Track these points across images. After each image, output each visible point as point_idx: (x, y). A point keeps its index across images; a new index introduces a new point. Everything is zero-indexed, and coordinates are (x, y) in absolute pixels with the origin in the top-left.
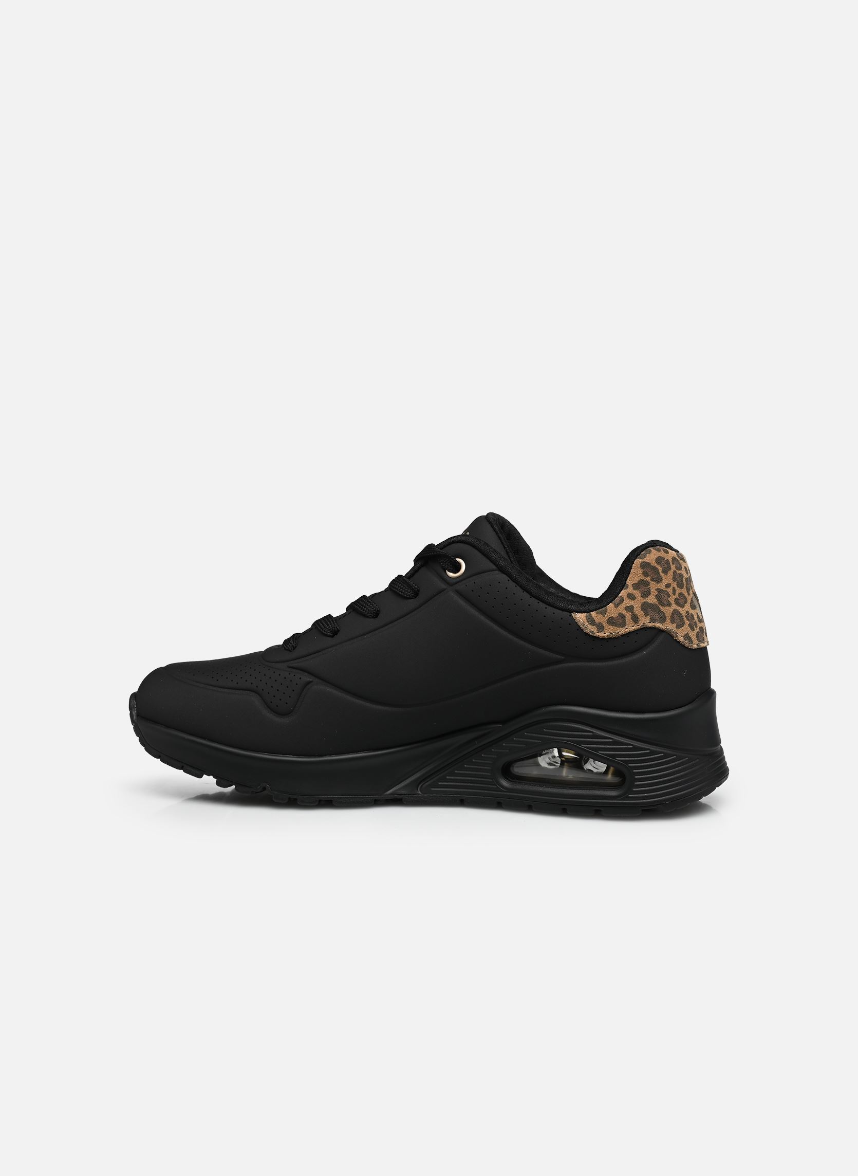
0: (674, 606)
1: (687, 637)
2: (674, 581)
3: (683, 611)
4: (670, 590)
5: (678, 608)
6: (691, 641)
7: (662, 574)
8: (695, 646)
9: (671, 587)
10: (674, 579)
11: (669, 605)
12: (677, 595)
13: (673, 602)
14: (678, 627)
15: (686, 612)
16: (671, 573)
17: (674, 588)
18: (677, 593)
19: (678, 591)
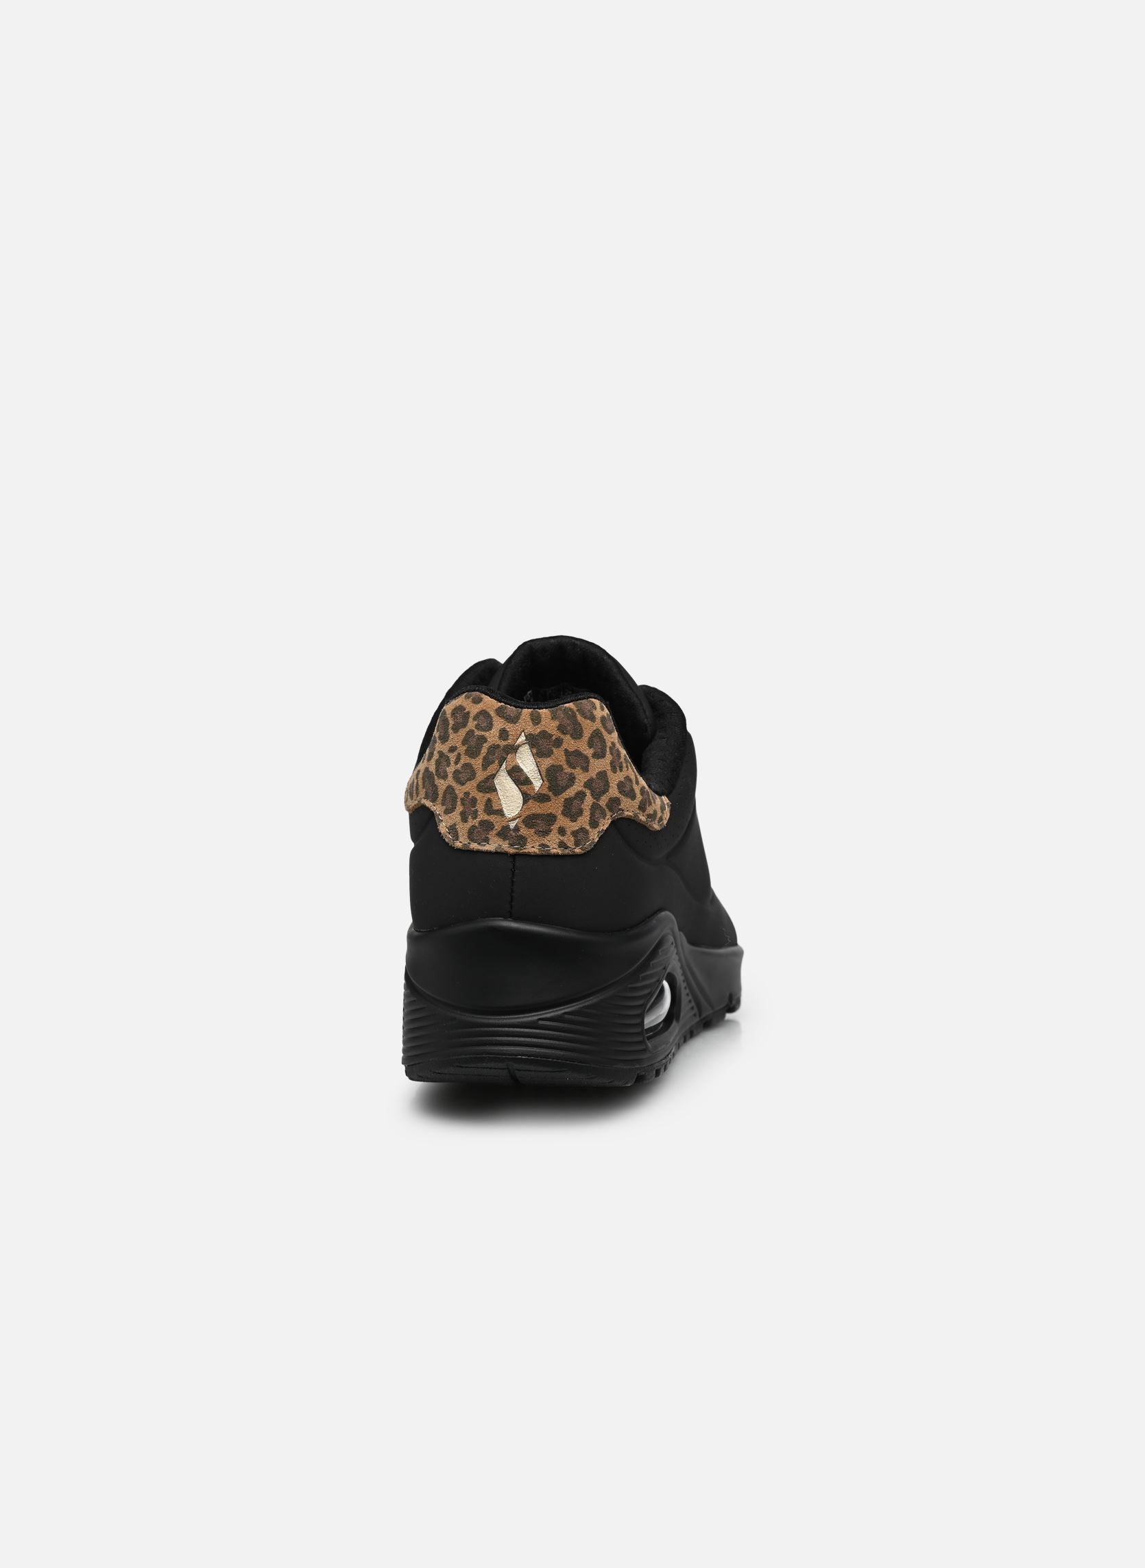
0: (450, 781)
1: (453, 829)
2: (463, 744)
3: (460, 791)
4: (453, 757)
5: (454, 784)
6: (456, 837)
7: (450, 731)
8: (458, 845)
9: (456, 753)
10: (465, 742)
11: (445, 777)
12: (459, 766)
13: (450, 775)
14: (447, 812)
15: (465, 793)
16: (463, 733)
17: (459, 754)
18: (462, 762)
19: (464, 759)
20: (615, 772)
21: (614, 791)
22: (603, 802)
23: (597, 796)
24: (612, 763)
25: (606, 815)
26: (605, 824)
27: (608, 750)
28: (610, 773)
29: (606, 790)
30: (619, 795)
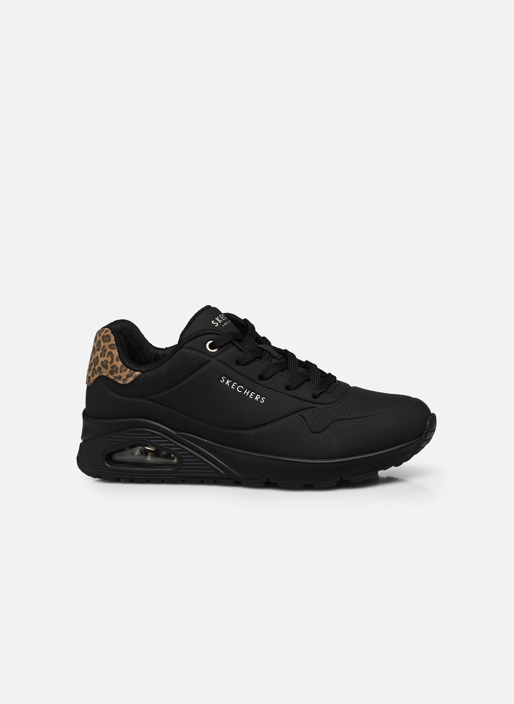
20: (101, 357)
21: (99, 364)
22: (96, 368)
23: (95, 366)
24: (101, 353)
25: (97, 373)
26: (96, 376)
27: (101, 348)
28: (99, 357)
29: (97, 364)
30: (101, 366)
